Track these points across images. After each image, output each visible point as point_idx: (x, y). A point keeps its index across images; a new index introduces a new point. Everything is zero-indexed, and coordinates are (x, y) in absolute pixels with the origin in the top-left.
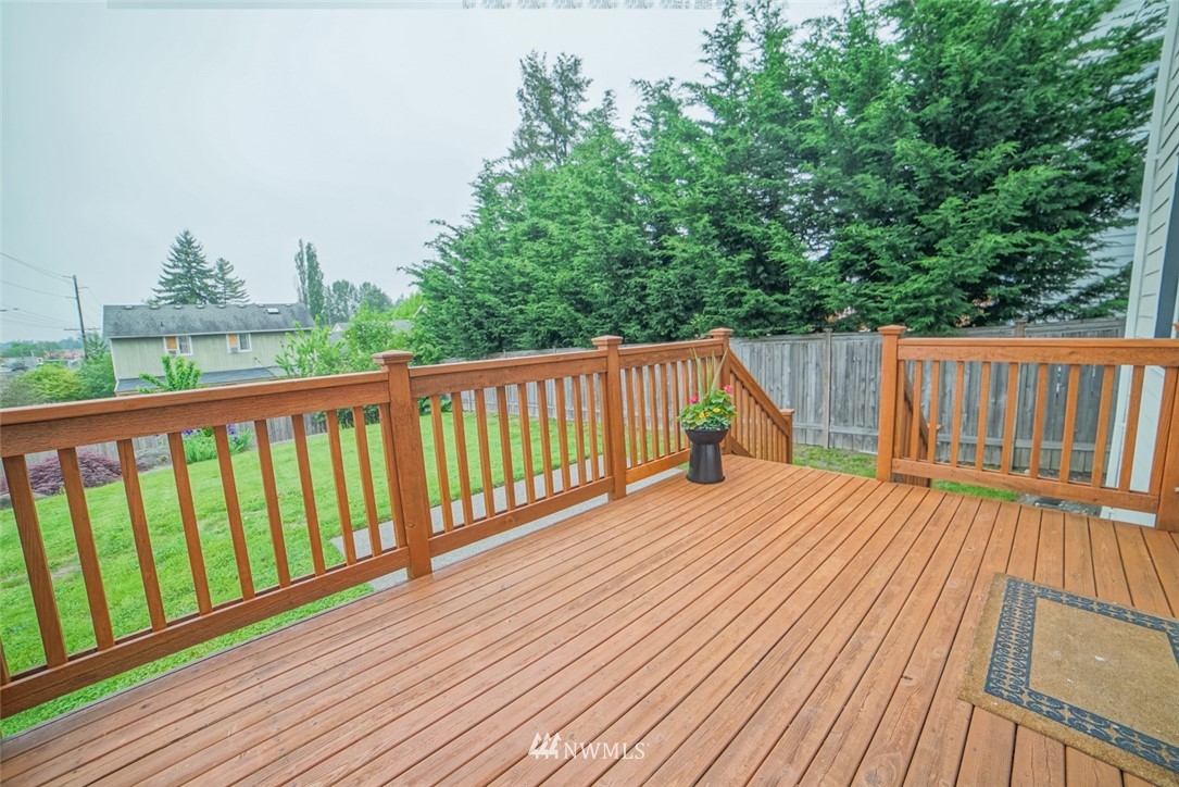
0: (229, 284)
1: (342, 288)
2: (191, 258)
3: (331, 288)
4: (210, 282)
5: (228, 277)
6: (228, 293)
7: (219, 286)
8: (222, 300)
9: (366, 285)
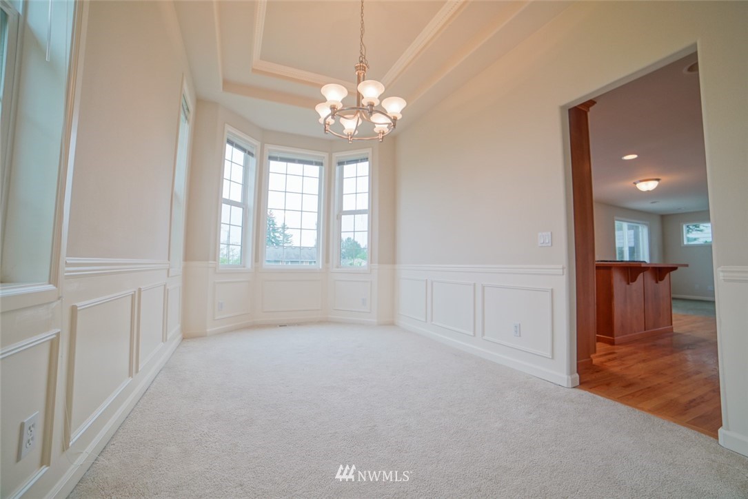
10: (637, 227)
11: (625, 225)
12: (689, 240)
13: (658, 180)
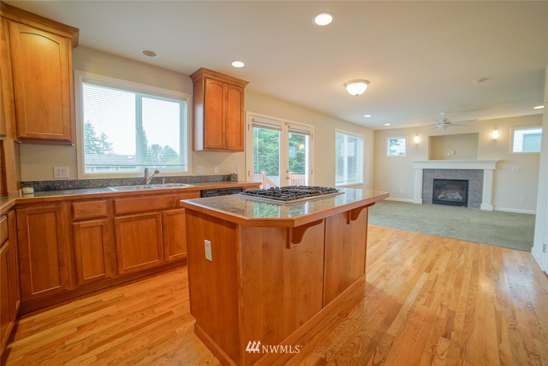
0: (106, 144)
1: (156, 147)
2: (89, 132)
3: (151, 147)
4: (97, 143)
5: (105, 141)
6: (105, 148)
7: (102, 145)
8: (102, 151)
9: (167, 147)
10: (356, 140)
11: (346, 138)
12: (391, 151)
13: (367, 82)
